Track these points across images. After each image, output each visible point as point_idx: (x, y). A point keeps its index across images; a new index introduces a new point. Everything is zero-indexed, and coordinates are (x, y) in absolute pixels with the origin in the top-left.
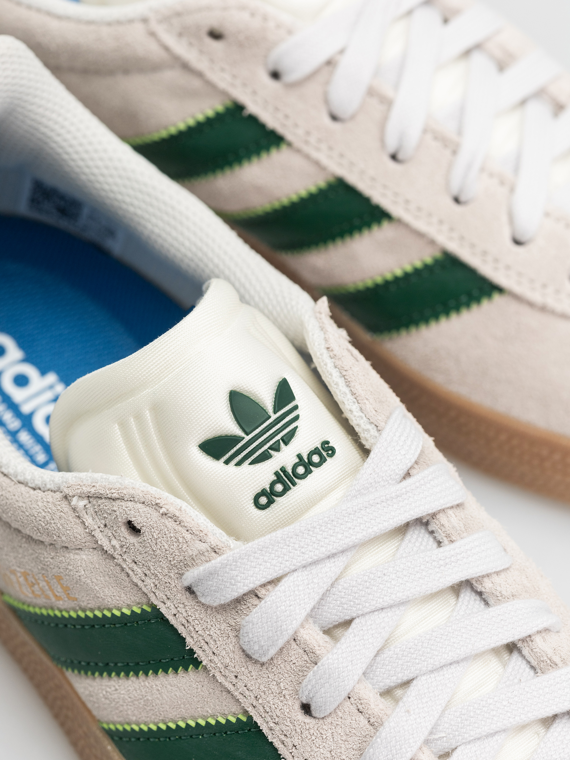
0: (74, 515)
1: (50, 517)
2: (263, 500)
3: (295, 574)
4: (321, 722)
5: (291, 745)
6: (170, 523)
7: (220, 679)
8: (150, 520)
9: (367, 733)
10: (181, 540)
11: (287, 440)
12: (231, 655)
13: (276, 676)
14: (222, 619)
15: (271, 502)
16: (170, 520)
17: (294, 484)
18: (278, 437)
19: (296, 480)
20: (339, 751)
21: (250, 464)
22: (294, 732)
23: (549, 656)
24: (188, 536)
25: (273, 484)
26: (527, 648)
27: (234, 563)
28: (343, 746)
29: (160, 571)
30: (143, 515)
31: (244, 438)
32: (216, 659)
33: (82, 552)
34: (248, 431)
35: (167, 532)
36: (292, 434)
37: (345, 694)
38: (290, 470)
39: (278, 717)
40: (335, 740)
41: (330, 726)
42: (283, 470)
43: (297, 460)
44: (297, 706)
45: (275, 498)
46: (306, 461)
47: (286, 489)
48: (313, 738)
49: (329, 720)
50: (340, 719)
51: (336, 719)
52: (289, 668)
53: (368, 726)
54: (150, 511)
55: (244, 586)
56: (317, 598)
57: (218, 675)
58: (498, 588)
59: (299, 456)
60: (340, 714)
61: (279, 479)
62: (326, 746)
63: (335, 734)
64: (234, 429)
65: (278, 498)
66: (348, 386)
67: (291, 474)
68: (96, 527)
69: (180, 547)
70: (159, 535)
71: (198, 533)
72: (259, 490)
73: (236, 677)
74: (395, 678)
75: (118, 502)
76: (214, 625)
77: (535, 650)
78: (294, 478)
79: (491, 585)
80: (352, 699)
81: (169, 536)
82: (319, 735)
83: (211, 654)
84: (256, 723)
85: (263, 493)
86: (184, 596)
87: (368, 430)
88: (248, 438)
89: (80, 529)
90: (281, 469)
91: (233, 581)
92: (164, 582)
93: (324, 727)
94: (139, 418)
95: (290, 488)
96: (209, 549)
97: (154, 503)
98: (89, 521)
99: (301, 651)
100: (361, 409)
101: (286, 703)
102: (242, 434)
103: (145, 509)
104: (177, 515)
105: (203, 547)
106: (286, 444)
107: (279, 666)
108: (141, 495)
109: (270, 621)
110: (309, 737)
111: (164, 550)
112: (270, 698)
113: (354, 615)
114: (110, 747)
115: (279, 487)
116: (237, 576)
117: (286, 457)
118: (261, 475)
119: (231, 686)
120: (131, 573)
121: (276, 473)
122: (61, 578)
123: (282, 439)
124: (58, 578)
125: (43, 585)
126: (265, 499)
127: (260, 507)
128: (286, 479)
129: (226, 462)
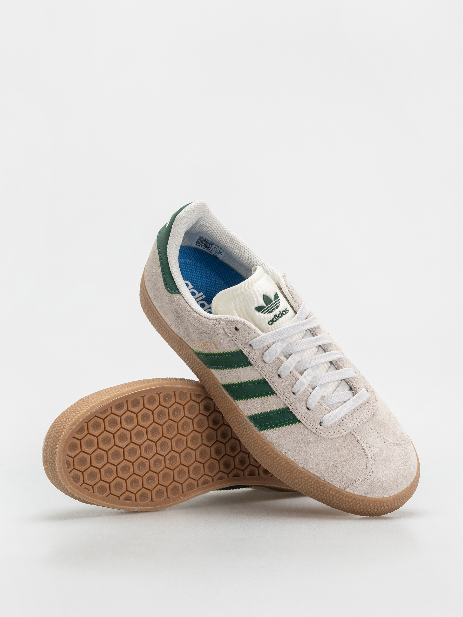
0: (221, 326)
1: (214, 327)
3: (278, 341)
4: (283, 379)
8: (242, 327)
9: (295, 382)
11: (277, 308)
12: (260, 362)
13: (272, 367)
14: (259, 353)
15: (272, 323)
16: (247, 327)
19: (279, 318)
20: (287, 386)
21: (268, 313)
22: (275, 382)
23: (340, 366)
25: (273, 319)
26: (335, 363)
27: (263, 338)
29: (243, 340)
33: (222, 336)
36: (278, 306)
37: (289, 372)
38: (277, 315)
39: (272, 378)
41: (285, 380)
42: (276, 315)
44: (277, 375)
46: (282, 313)
47: (276, 320)
49: (285, 378)
52: (275, 365)
53: (295, 380)
54: (241, 325)
55: (266, 343)
56: (283, 348)
57: (256, 368)
60: (288, 377)
61: (275, 318)
62: (284, 385)
63: (286, 382)
64: (264, 304)
65: (274, 322)
66: (291, 296)
68: (226, 329)
69: (249, 334)
70: (244, 331)
71: (254, 330)
73: (261, 368)
74: (302, 369)
75: (233, 323)
76: (256, 354)
77: (337, 364)
80: (291, 373)
81: (246, 331)
82: (282, 382)
83: (255, 362)
84: (265, 379)
85: (271, 321)
86: (249, 347)
87: (296, 307)
88: (267, 307)
89: (222, 330)
90: (275, 315)
91: (263, 343)
92: (244, 344)
95: (278, 320)
96: (256, 335)
97: (243, 323)
98: (224, 327)
99: (279, 361)
100: (295, 302)
101: (274, 374)
104: (249, 326)
107: (273, 365)
108: (239, 321)
109: (271, 353)
110: (280, 383)
111: (245, 335)
112: (270, 373)
113: (292, 353)
114: (224, 390)
117: (277, 312)
118: (270, 316)
119: (260, 370)
120: (235, 341)
121: (274, 316)
122: (215, 343)
123: (276, 307)
124: (214, 343)
125: (209, 345)
126: (271, 322)
127: (270, 324)
128: (276, 318)
129: (262, 313)
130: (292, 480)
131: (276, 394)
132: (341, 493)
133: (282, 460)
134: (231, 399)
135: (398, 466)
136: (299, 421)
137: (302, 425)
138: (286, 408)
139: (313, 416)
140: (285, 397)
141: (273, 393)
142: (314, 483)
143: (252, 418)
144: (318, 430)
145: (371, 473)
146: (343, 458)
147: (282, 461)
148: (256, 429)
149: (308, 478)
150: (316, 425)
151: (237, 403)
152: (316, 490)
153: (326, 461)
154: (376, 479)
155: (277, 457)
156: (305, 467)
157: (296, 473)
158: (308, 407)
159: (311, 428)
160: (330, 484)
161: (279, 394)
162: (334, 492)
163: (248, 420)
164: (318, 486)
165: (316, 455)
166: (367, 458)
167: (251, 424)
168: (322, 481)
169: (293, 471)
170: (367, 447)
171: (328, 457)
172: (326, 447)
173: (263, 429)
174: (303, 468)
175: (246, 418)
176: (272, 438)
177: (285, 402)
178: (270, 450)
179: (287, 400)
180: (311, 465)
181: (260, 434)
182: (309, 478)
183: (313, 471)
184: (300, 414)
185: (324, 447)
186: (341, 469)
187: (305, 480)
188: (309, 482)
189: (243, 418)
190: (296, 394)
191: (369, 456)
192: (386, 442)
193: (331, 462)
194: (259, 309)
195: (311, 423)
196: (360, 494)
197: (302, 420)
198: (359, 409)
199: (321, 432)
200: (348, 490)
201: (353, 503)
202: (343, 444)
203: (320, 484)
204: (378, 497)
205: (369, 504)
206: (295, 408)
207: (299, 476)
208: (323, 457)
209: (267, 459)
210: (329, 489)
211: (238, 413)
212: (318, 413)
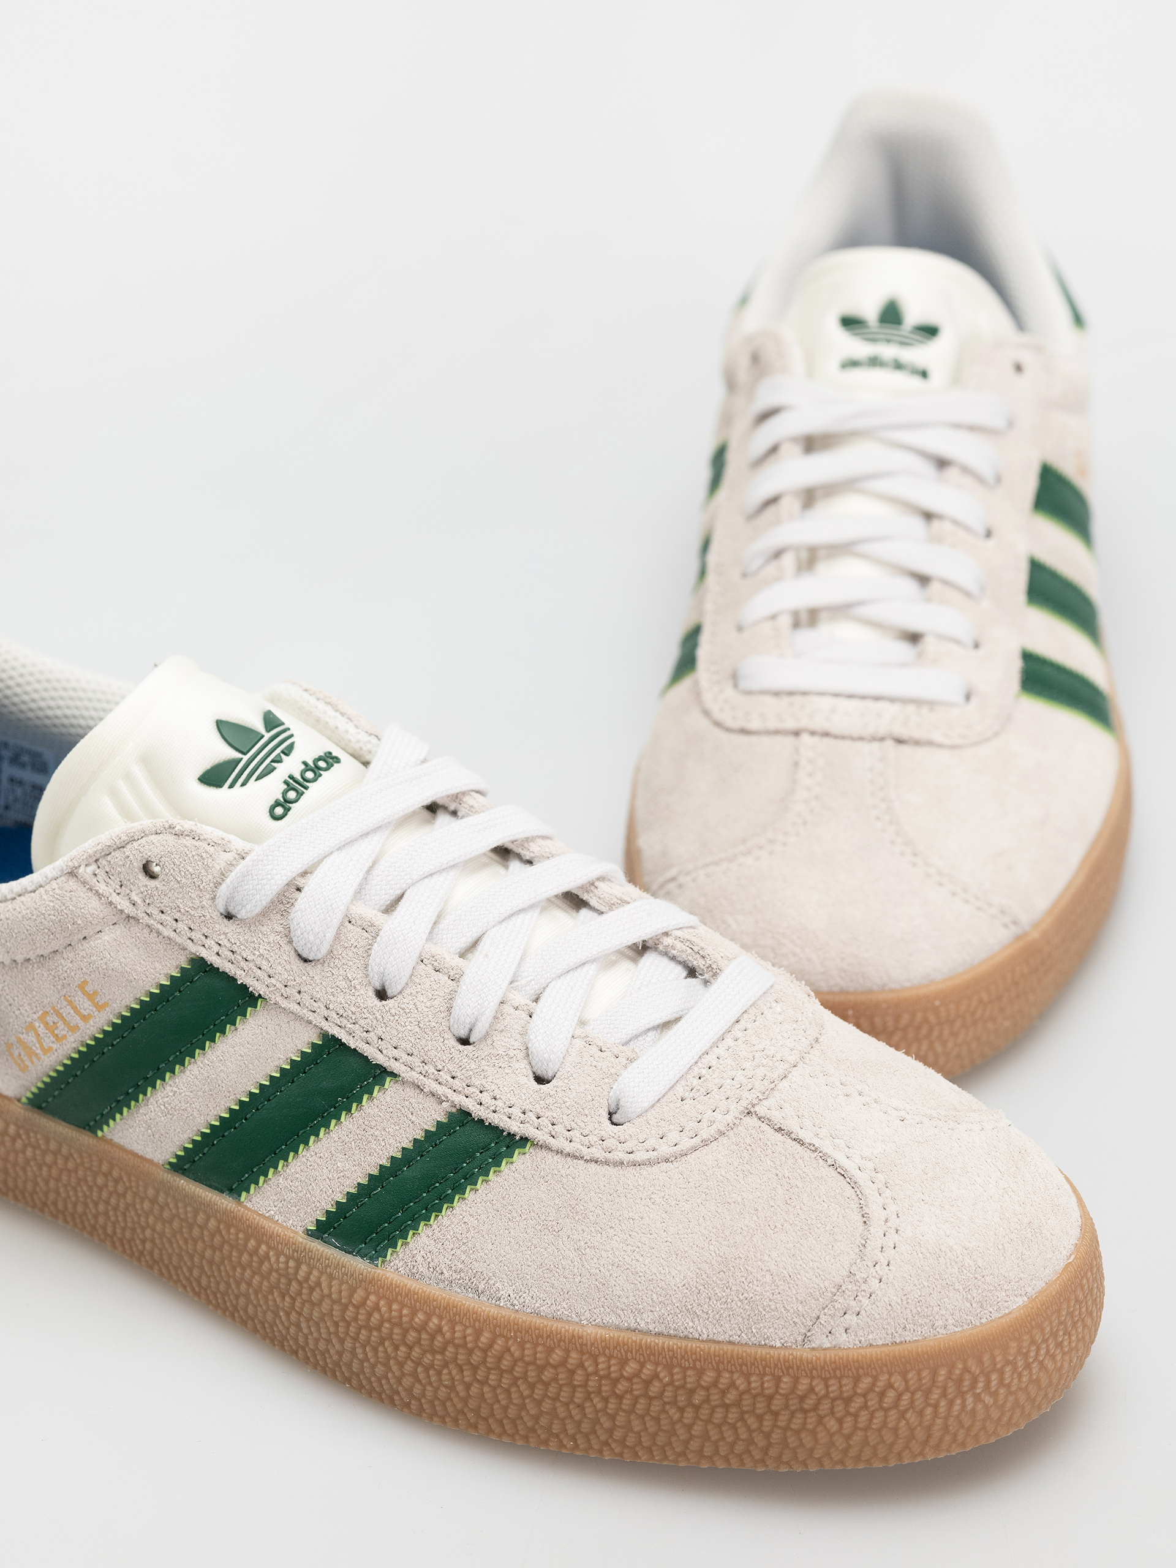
0: (84, 890)
1: (60, 904)
2: (279, 811)
3: (332, 857)
4: (400, 997)
5: (375, 1039)
6: (189, 842)
7: (284, 1003)
8: (166, 846)
9: (450, 989)
10: (204, 855)
11: (287, 752)
12: (288, 967)
13: (341, 969)
14: (268, 930)
15: (287, 810)
16: (187, 838)
17: (306, 788)
18: (278, 751)
19: (308, 784)
20: (426, 1020)
21: (256, 780)
22: (375, 1021)
23: (618, 897)
24: (211, 849)
25: (285, 793)
26: (594, 898)
27: (265, 858)
28: (430, 1013)
29: (191, 905)
30: (158, 845)
31: (241, 759)
32: (273, 981)
33: (103, 934)
34: (245, 751)
35: (188, 853)
36: (291, 747)
37: (415, 957)
38: (298, 777)
39: (354, 1013)
40: (420, 1010)
41: (410, 998)
42: (291, 777)
43: (303, 767)
44: (371, 993)
45: (290, 805)
46: (313, 766)
47: (300, 795)
48: (397, 1018)
49: (408, 991)
50: (419, 986)
51: (414, 987)
52: (351, 954)
53: (450, 982)
54: (165, 838)
55: (281, 877)
56: (361, 875)
57: (280, 1000)
58: (547, 850)
59: (305, 763)
60: (417, 981)
61: (290, 788)
62: (412, 1020)
63: (418, 1003)
64: (229, 753)
65: (294, 804)
66: (337, 711)
67: (301, 780)
68: (111, 891)
69: (206, 863)
70: (181, 860)
71: (220, 842)
72: (272, 802)
73: (299, 992)
74: (464, 939)
75: (129, 847)
76: (261, 941)
77: (602, 896)
78: (305, 783)
79: (539, 849)
80: (425, 960)
81: (190, 856)
82: (402, 1012)
83: (267, 978)
84: (333, 1036)
85: (277, 804)
86: (223, 925)
87: (369, 742)
88: (246, 758)
89: (94, 903)
90: (289, 777)
91: (269, 876)
92: (198, 918)
93: (404, 1001)
94: (129, 777)
95: (303, 793)
96: (237, 856)
97: (167, 827)
98: (102, 888)
99: (359, 930)
100: (356, 726)
101: (358, 994)
102: (239, 755)
103: (159, 838)
104: (194, 829)
105: (229, 856)
106: (287, 755)
107: (340, 957)
108: (151, 826)
109: (319, 904)
110: (392, 1018)
111: (189, 876)
112: (341, 999)
113: (404, 886)
115: (292, 795)
116: (272, 870)
117: (291, 766)
118: (272, 787)
119: (297, 1006)
120: (160, 927)
121: (286, 782)
122: (85, 982)
123: (283, 752)
124: (82, 986)
125: (67, 1011)
126: (281, 808)
127: (277, 818)
128: (296, 786)
129: (231, 786)
130: (575, 1412)
131: (393, 1075)
132: (798, 1368)
133: (504, 1336)
134: (223, 1201)
135: (991, 1185)
136: (524, 1140)
137: (541, 1154)
138: (450, 1115)
139: (571, 1097)
140: (432, 1070)
141: (379, 1074)
142: (672, 1375)
143: (325, 1229)
144: (610, 1143)
145: (892, 1238)
146: (755, 1218)
147: (507, 1339)
148: (357, 1264)
149: (639, 1361)
150: (597, 1125)
151: (249, 1205)
152: (690, 1404)
153: (686, 1252)
154: (924, 1250)
155: (478, 1333)
156: (612, 1319)
157: (581, 1365)
158: (539, 1073)
159: (579, 1146)
160: (739, 1344)
161: (403, 1068)
162: (765, 1374)
163: (318, 1247)
164: (691, 1380)
165: (640, 1245)
166: (854, 1185)
167: (328, 1252)
168: (702, 1346)
169: (563, 1363)
170: (836, 1147)
171: (690, 1235)
172: (667, 1197)
173: (386, 1249)
174: (605, 1327)
175: (305, 1241)
176: (436, 1261)
177: (440, 1090)
178: (441, 1318)
179: (445, 1076)
180: (632, 1298)
181: (382, 1273)
182: (642, 1360)
183: (647, 1321)
184: (516, 1112)
185: (658, 1201)
186: (761, 1260)
187: (629, 1379)
188: (647, 1383)
189: (294, 1251)
190: (471, 1040)
191: (861, 1178)
192: (907, 1117)
193: (711, 1247)
194: (214, 777)
195: (574, 1125)
196: (879, 1337)
197: (529, 1131)
198: (749, 1026)
199: (628, 1146)
200: (820, 1340)
201: (864, 1395)
202: (736, 1164)
203: (698, 1363)
204: (960, 1329)
205: (934, 1374)
206: (486, 1098)
207: (596, 1373)
208: (669, 1239)
209: (445, 1371)
210: (742, 1371)
211: (267, 1244)
212: (589, 1078)
